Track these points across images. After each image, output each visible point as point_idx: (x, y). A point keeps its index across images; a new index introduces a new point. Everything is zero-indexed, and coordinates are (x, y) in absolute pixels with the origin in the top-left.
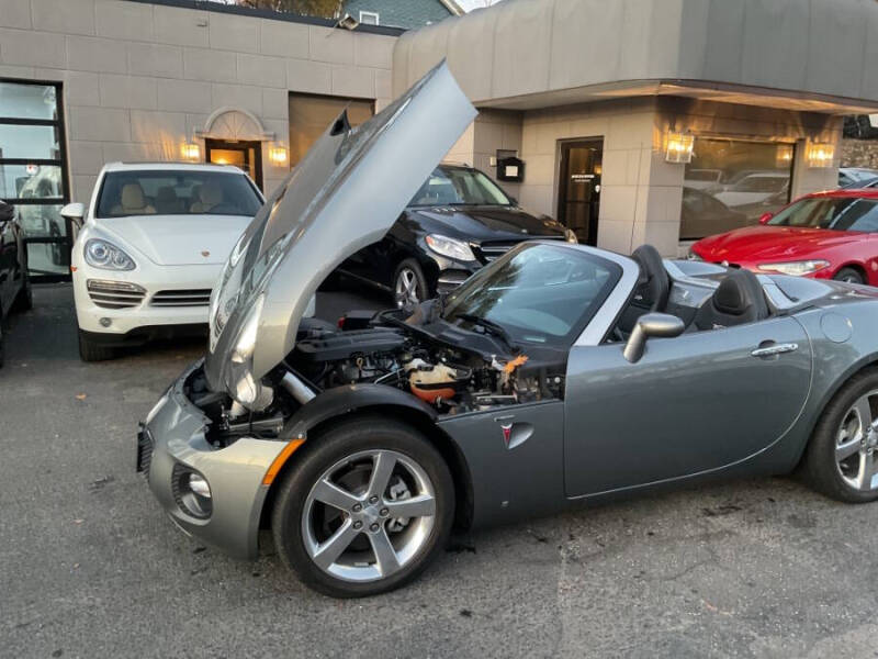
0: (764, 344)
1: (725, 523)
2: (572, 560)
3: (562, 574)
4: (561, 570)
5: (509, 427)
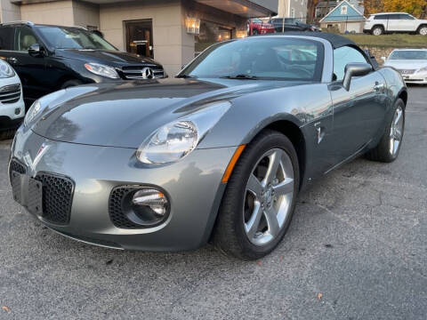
0: (377, 83)
1: (359, 178)
2: (331, 208)
3: (336, 215)
4: (332, 214)
5: (319, 129)
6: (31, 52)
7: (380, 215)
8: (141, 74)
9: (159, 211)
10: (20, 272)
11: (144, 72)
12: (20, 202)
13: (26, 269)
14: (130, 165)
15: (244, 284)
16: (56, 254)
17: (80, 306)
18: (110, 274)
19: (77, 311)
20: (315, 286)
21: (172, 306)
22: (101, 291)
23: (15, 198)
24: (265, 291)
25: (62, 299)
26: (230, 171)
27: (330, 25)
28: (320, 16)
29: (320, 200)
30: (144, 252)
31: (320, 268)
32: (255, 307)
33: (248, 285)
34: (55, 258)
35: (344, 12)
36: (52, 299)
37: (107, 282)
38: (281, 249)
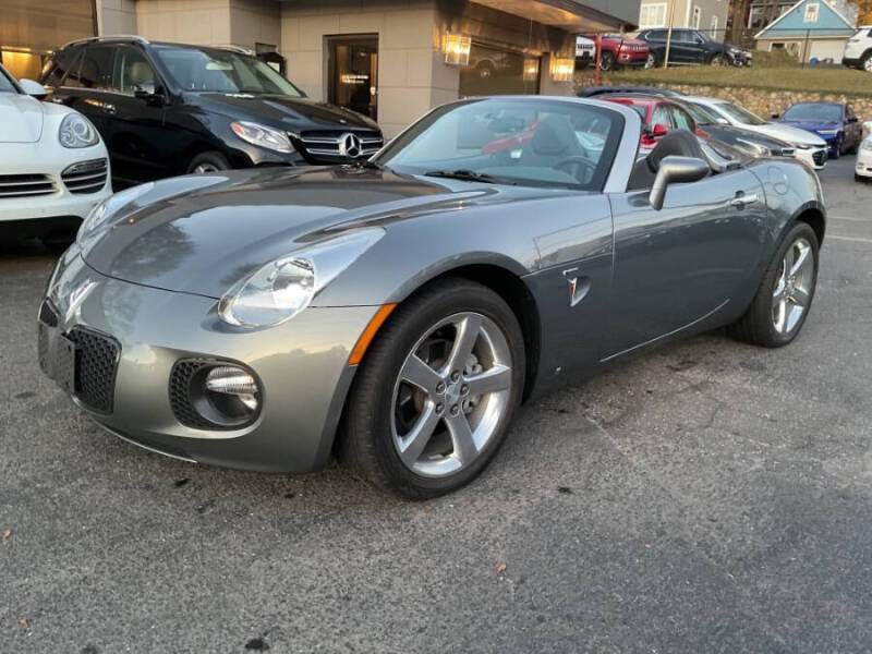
0: (739, 193)
1: (696, 375)
2: (608, 425)
3: (611, 439)
4: (605, 435)
5: (574, 282)
6: (140, 95)
7: (695, 445)
8: (336, 146)
9: (252, 404)
10: (38, 485)
11: (342, 141)
12: (46, 372)
13: (49, 481)
14: (204, 326)
15: (385, 537)
16: (102, 462)
17: (112, 544)
18: (175, 502)
19: (106, 552)
20: (503, 552)
21: (254, 559)
22: (152, 526)
23: (42, 365)
24: (413, 552)
25: (88, 532)
26: (364, 346)
27: (778, 46)
28: (756, 26)
29: (595, 410)
30: (242, 472)
31: (529, 524)
32: (385, 574)
33: (390, 539)
34: (98, 469)
35: (810, 17)
36: (75, 530)
37: (168, 512)
38: (477, 487)
